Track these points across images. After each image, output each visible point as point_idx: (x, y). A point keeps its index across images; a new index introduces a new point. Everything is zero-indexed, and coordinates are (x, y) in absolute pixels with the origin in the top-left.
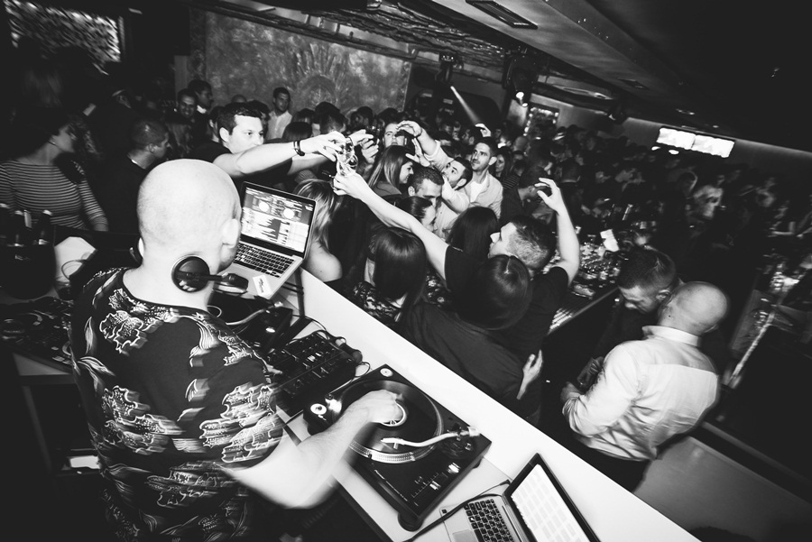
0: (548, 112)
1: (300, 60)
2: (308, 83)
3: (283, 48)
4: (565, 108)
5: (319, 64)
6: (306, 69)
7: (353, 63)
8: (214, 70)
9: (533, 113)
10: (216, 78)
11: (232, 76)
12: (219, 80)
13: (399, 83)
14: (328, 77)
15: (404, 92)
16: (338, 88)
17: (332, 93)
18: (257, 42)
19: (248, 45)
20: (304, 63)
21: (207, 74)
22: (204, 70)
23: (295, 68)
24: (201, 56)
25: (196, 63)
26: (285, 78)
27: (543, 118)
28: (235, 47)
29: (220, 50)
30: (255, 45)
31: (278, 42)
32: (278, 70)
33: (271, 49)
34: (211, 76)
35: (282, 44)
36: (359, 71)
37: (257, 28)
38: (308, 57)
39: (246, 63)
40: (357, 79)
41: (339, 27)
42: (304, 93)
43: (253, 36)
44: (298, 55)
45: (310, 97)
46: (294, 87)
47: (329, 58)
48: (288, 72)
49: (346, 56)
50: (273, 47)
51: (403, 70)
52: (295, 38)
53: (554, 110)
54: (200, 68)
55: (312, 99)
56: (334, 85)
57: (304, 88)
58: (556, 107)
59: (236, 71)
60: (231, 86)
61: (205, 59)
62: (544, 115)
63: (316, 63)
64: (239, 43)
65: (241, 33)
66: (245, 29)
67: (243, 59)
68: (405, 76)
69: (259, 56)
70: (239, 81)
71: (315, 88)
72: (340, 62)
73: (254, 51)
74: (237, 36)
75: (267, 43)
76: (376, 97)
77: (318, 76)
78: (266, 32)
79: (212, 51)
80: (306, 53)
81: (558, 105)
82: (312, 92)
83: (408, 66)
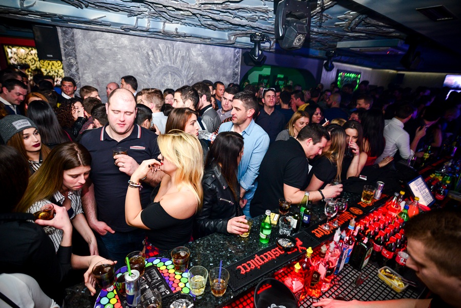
0: (353, 75)
1: (152, 56)
2: (160, 71)
3: (138, 49)
4: (365, 71)
5: (168, 58)
6: (157, 62)
7: (194, 54)
8: (84, 70)
9: (341, 76)
10: (87, 75)
11: (99, 72)
12: (90, 76)
13: (233, 65)
14: (175, 66)
15: (238, 70)
16: (184, 73)
17: (180, 76)
18: (116, 47)
19: (110, 50)
20: (155, 58)
21: (80, 73)
22: (77, 70)
23: (149, 63)
24: (72, 61)
25: (70, 66)
26: (142, 70)
27: (349, 79)
28: (99, 52)
29: (87, 55)
30: (115, 49)
31: (133, 45)
32: (135, 65)
33: (128, 51)
34: (83, 74)
35: (137, 47)
36: (200, 59)
37: (115, 37)
38: (158, 54)
39: (110, 62)
40: (199, 65)
41: (164, 24)
42: (158, 78)
43: (113, 43)
44: (150, 53)
45: (163, 81)
46: (150, 75)
47: (175, 53)
48: (144, 65)
49: (188, 50)
50: (130, 49)
51: (235, 56)
52: (146, 41)
53: (357, 73)
54: (73, 70)
55: (165, 82)
56: (181, 71)
57: (157, 75)
58: (358, 71)
59: (103, 68)
60: (100, 79)
61: (77, 63)
62: (350, 77)
63: (165, 57)
64: (102, 49)
65: (103, 42)
66: (106, 39)
67: (107, 60)
68: (237, 60)
69: (119, 56)
70: (106, 76)
71: (166, 74)
72: (184, 55)
73: (115, 54)
74: (100, 44)
75: (125, 47)
76: (216, 76)
77: (168, 66)
78: (123, 39)
79: (81, 57)
80: (156, 51)
81: (360, 69)
82: (164, 77)
83: (238, 52)
